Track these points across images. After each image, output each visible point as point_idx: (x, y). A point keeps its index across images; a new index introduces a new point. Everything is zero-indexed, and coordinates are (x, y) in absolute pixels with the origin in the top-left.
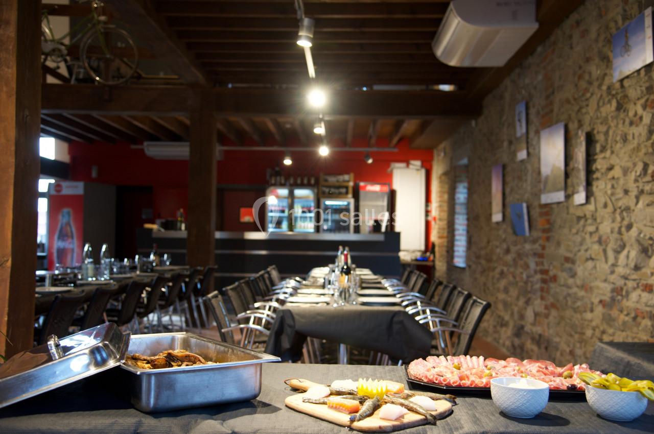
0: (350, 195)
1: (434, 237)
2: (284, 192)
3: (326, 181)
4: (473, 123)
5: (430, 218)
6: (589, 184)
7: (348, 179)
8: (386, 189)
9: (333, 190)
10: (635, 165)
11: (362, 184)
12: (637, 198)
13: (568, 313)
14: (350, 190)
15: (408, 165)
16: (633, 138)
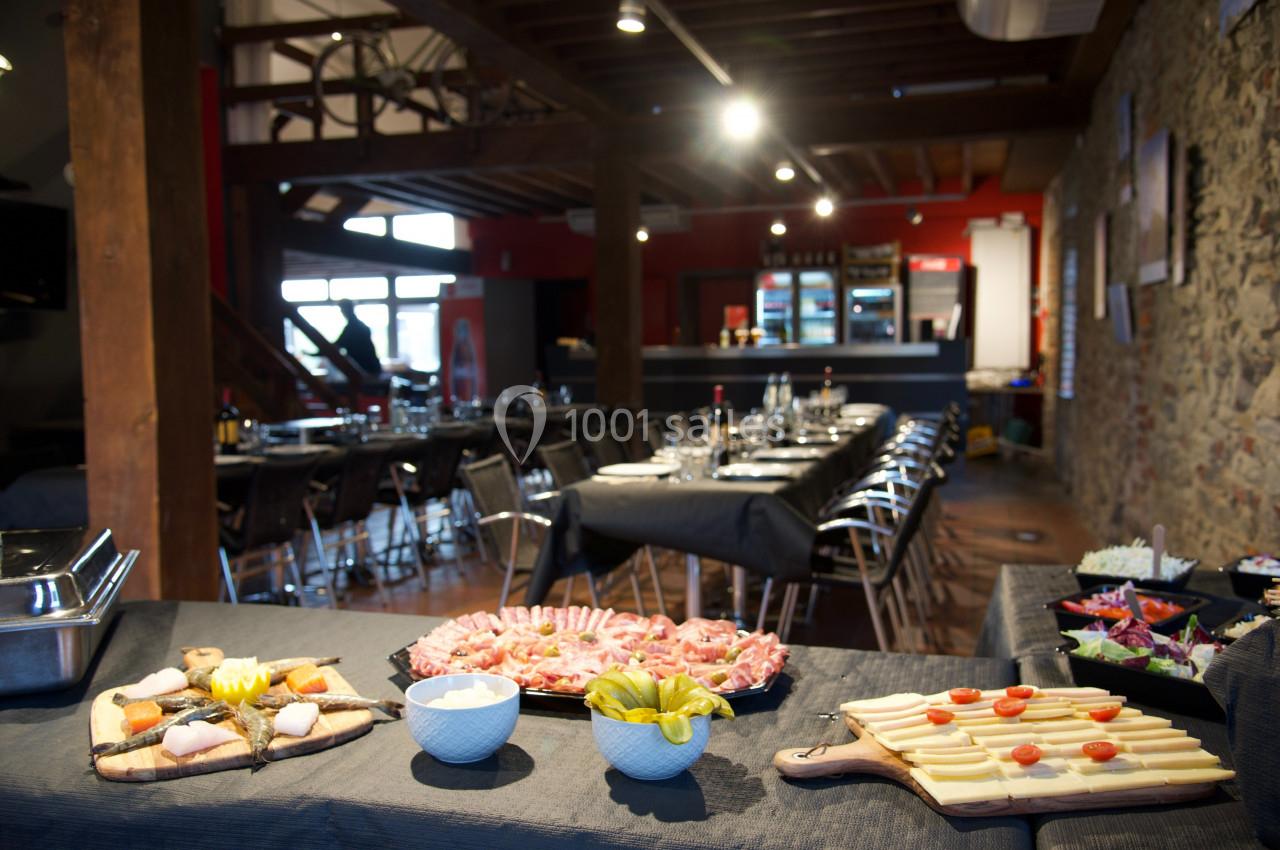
0: (894, 279)
1: (1045, 346)
2: (782, 279)
3: (853, 256)
4: (1079, 141)
5: (1038, 313)
6: (1190, 245)
7: (891, 252)
8: (958, 264)
9: (867, 272)
10: (1244, 203)
11: (914, 259)
12: (1244, 270)
13: (1167, 486)
14: (895, 271)
15: (999, 221)
16: (1244, 150)
